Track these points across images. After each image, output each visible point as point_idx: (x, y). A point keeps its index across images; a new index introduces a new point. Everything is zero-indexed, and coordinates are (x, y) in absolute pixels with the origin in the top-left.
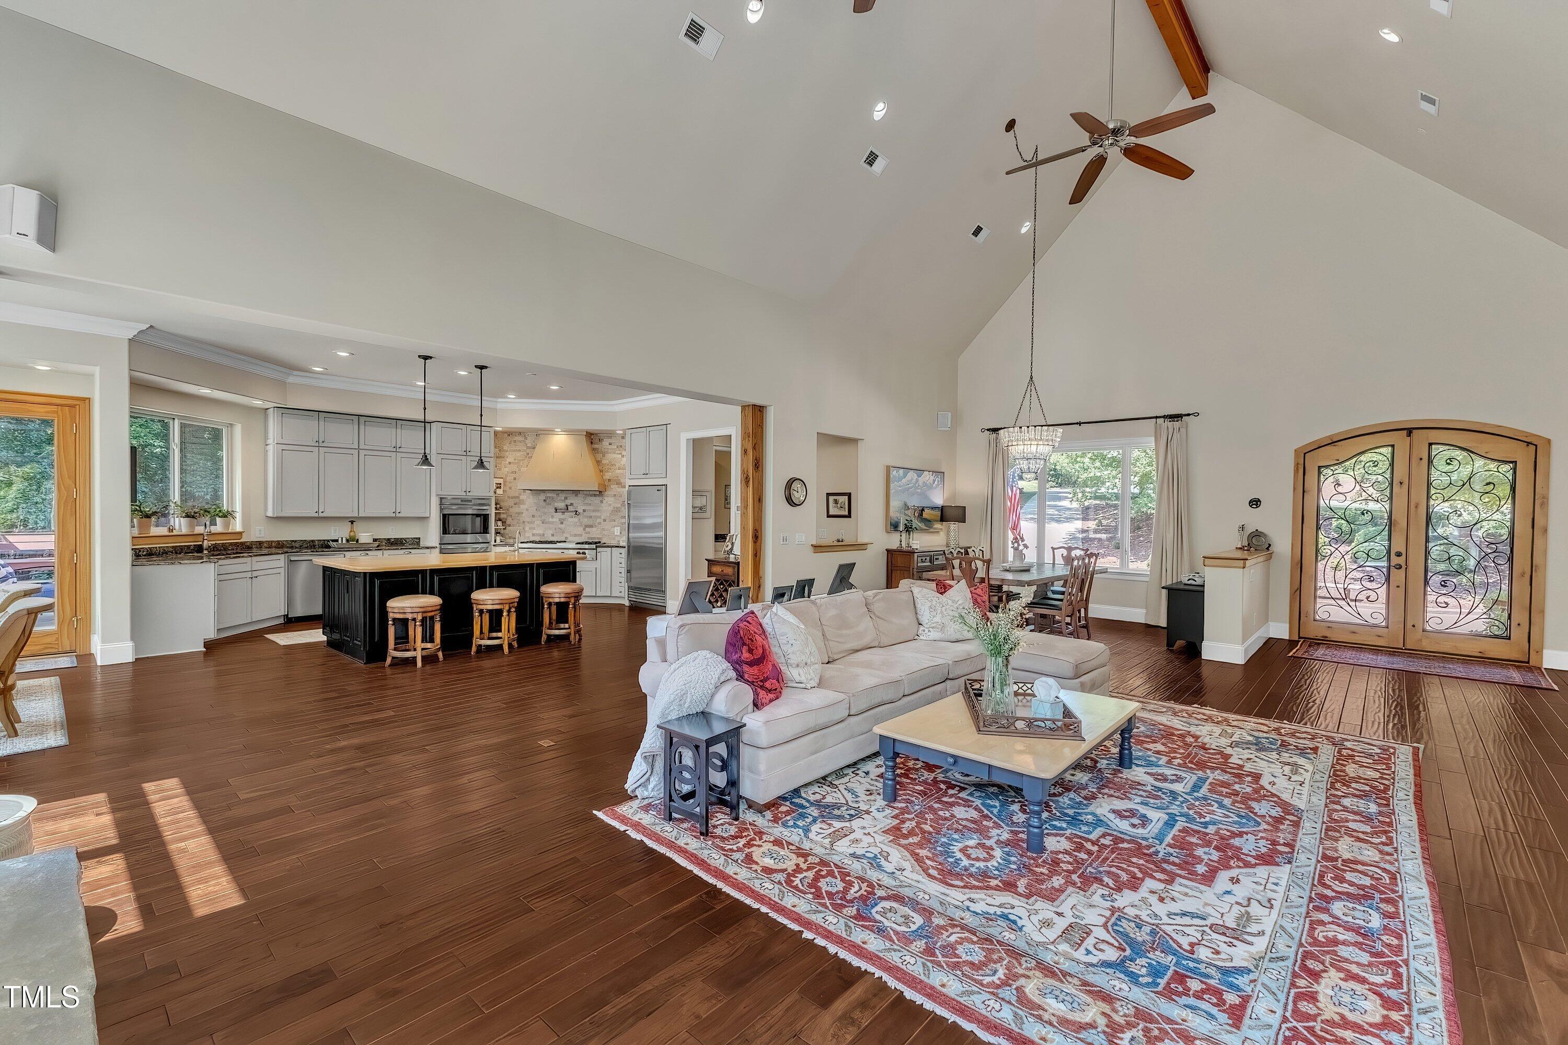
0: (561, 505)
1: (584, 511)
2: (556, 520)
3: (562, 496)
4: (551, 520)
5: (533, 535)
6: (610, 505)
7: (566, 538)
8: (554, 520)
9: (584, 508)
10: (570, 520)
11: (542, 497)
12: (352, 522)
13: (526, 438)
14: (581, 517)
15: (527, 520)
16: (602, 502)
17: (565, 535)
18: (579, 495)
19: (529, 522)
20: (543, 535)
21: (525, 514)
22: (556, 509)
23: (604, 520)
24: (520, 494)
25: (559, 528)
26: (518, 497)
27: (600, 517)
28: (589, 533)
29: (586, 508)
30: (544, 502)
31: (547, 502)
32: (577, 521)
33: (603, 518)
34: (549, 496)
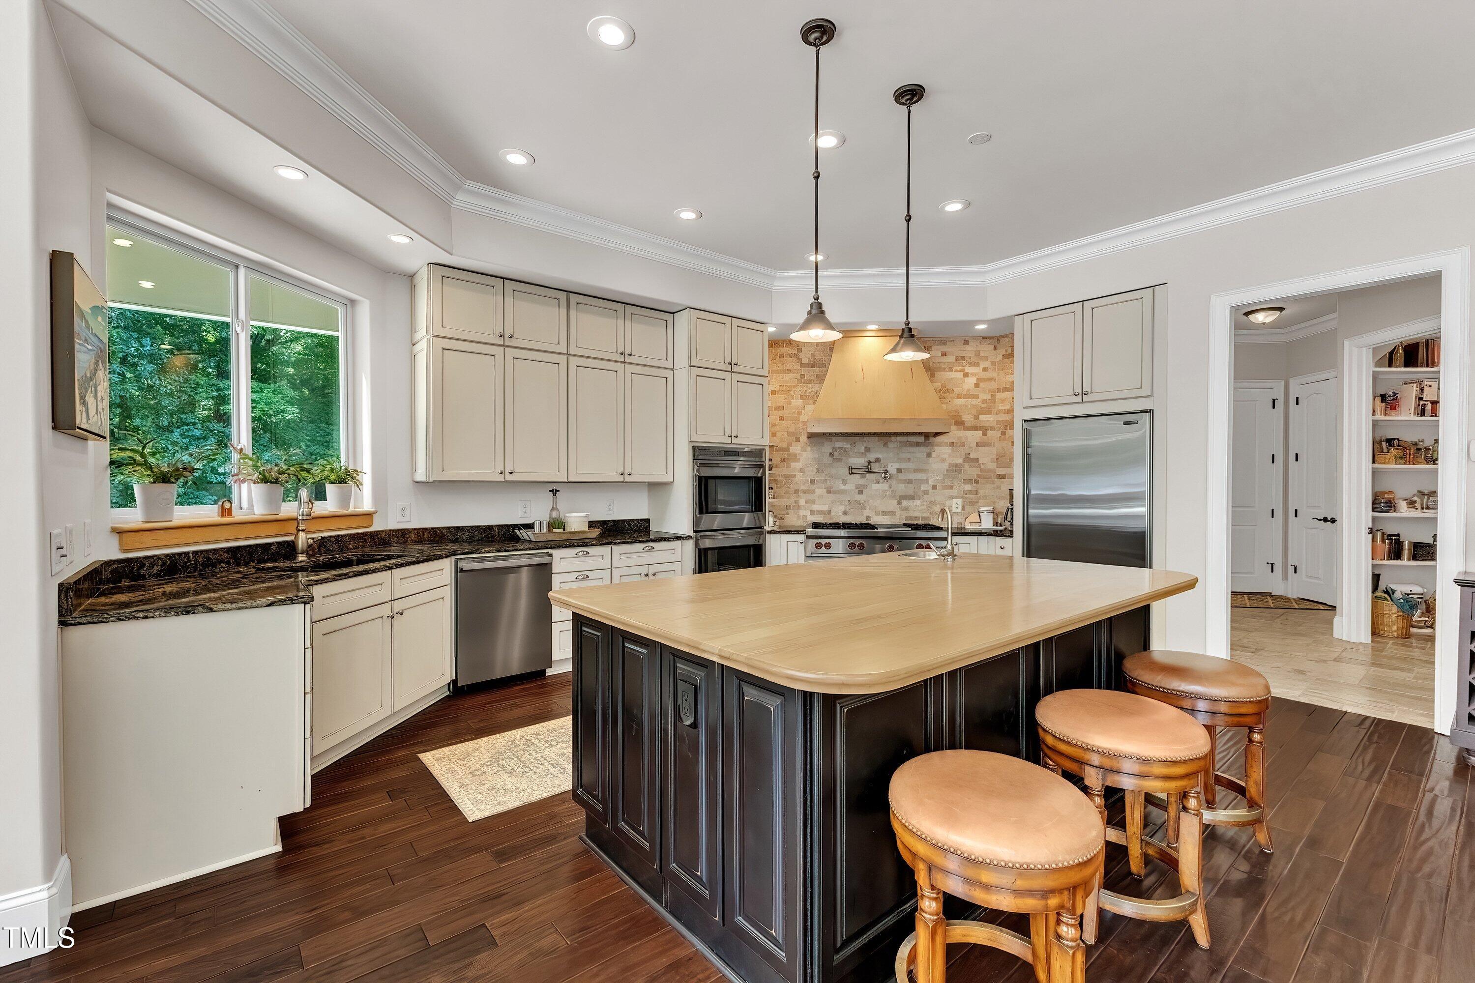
0: (859, 461)
2: (850, 487)
3: (861, 446)
4: (842, 487)
5: (813, 513)
6: (944, 460)
8: (847, 487)
9: (898, 465)
10: (875, 486)
11: (827, 448)
12: (554, 492)
14: (893, 482)
15: (804, 487)
16: (929, 455)
17: (867, 513)
18: (891, 445)
19: (804, 492)
20: (830, 512)
21: (799, 477)
22: (851, 468)
23: (934, 487)
24: (790, 445)
25: (857, 501)
26: (786, 450)
27: (926, 482)
28: (907, 509)
29: (903, 466)
30: (830, 454)
31: (837, 454)
32: (887, 489)
33: (931, 483)
34: (840, 444)
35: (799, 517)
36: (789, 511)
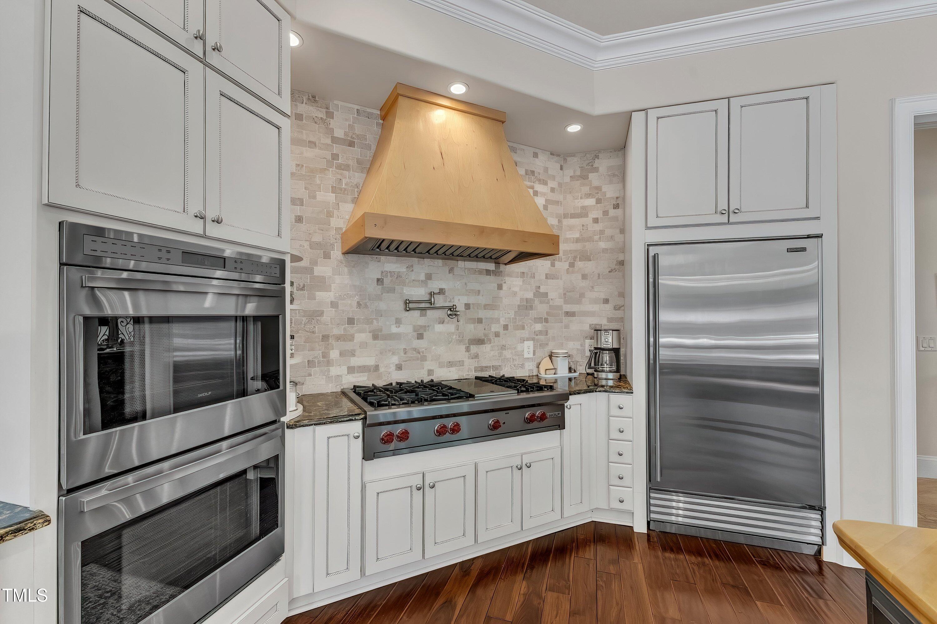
0: (419, 293)
1: (467, 306)
2: (406, 329)
3: (420, 267)
4: (394, 329)
6: (515, 294)
7: (430, 372)
8: (402, 329)
9: (464, 300)
10: (439, 328)
13: (330, 115)
14: (461, 321)
15: (337, 331)
16: (500, 287)
18: (457, 272)
19: (338, 338)
20: (377, 368)
21: (329, 314)
22: (407, 303)
23: (506, 327)
24: (314, 263)
25: (415, 349)
27: (497, 320)
28: (477, 357)
29: (472, 299)
30: (378, 280)
31: (387, 281)
32: (453, 330)
33: (503, 322)
34: (392, 265)
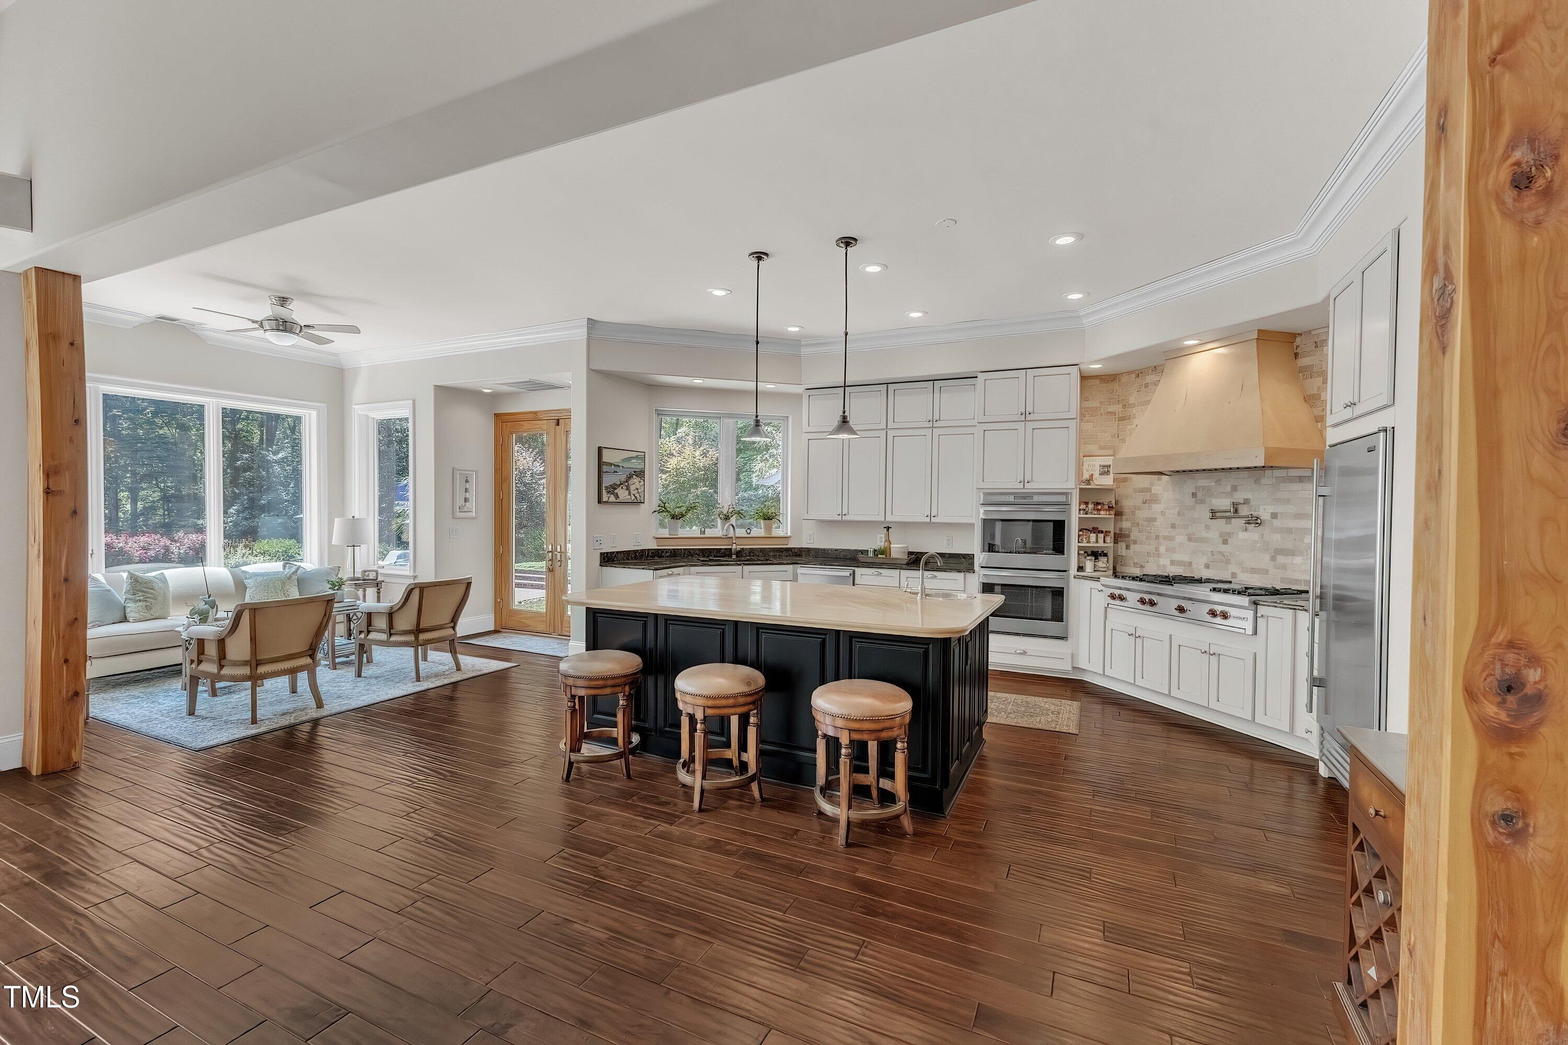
0: (1223, 503)
2: (1213, 534)
4: (1204, 534)
5: (1173, 563)
7: (1234, 575)
8: (1209, 535)
9: (1271, 509)
10: (1242, 535)
11: (1190, 486)
12: (888, 528)
14: (1266, 531)
15: (1164, 532)
17: (1232, 568)
19: (1165, 538)
20: (1190, 564)
21: (1160, 521)
22: (1213, 512)
25: (1220, 552)
26: (1149, 490)
28: (1284, 567)
29: (1279, 509)
30: (1193, 493)
31: (1199, 495)
32: (1257, 539)
34: (1203, 481)
35: (1159, 566)
36: (1150, 559)
